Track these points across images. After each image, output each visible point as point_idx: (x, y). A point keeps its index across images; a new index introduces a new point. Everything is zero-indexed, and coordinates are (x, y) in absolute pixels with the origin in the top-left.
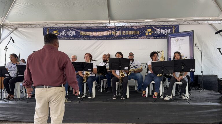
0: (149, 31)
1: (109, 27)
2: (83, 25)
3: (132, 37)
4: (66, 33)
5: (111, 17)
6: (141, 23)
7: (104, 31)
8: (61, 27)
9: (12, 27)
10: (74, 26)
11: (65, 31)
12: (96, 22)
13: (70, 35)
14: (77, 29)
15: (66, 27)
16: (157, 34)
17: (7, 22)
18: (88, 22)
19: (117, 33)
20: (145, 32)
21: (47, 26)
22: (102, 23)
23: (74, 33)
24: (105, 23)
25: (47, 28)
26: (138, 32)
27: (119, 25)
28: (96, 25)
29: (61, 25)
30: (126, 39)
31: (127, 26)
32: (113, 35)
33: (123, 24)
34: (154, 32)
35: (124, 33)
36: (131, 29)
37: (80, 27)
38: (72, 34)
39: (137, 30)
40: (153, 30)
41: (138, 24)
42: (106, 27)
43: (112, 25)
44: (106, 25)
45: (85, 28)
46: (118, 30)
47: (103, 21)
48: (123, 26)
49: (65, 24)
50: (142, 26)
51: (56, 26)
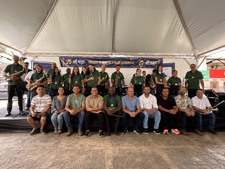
0: (142, 62)
1: (111, 58)
2: (91, 56)
3: (129, 66)
4: (77, 62)
5: (114, 50)
6: (135, 56)
7: (107, 61)
8: (74, 57)
9: (33, 55)
10: (84, 56)
11: (76, 60)
12: (101, 54)
13: (81, 63)
14: (86, 58)
15: (78, 57)
16: (147, 64)
17: (29, 51)
18: (95, 53)
19: (117, 62)
20: (138, 62)
21: (63, 56)
22: (106, 55)
23: (84, 62)
24: (108, 55)
25: (62, 57)
26: (133, 63)
27: (119, 56)
28: (101, 56)
29: (73, 55)
30: (125, 67)
31: (125, 58)
32: (115, 64)
33: (122, 56)
34: (145, 63)
35: (123, 63)
36: (128, 60)
37: (89, 57)
38: (82, 62)
39: (133, 61)
40: (145, 61)
41: (133, 57)
42: (109, 57)
43: (114, 56)
44: (109, 56)
45: (92, 58)
46: (118, 61)
47: (107, 53)
48: (122, 58)
49: (77, 54)
50: (136, 58)
51: (70, 56)
